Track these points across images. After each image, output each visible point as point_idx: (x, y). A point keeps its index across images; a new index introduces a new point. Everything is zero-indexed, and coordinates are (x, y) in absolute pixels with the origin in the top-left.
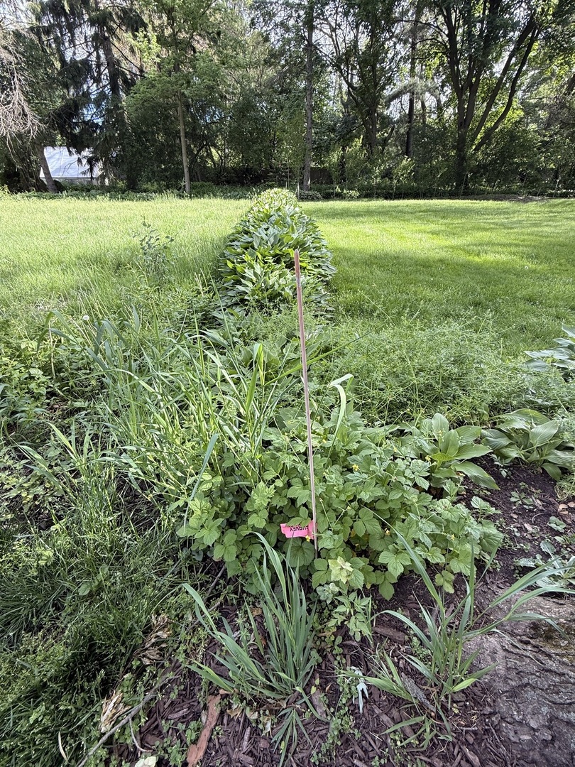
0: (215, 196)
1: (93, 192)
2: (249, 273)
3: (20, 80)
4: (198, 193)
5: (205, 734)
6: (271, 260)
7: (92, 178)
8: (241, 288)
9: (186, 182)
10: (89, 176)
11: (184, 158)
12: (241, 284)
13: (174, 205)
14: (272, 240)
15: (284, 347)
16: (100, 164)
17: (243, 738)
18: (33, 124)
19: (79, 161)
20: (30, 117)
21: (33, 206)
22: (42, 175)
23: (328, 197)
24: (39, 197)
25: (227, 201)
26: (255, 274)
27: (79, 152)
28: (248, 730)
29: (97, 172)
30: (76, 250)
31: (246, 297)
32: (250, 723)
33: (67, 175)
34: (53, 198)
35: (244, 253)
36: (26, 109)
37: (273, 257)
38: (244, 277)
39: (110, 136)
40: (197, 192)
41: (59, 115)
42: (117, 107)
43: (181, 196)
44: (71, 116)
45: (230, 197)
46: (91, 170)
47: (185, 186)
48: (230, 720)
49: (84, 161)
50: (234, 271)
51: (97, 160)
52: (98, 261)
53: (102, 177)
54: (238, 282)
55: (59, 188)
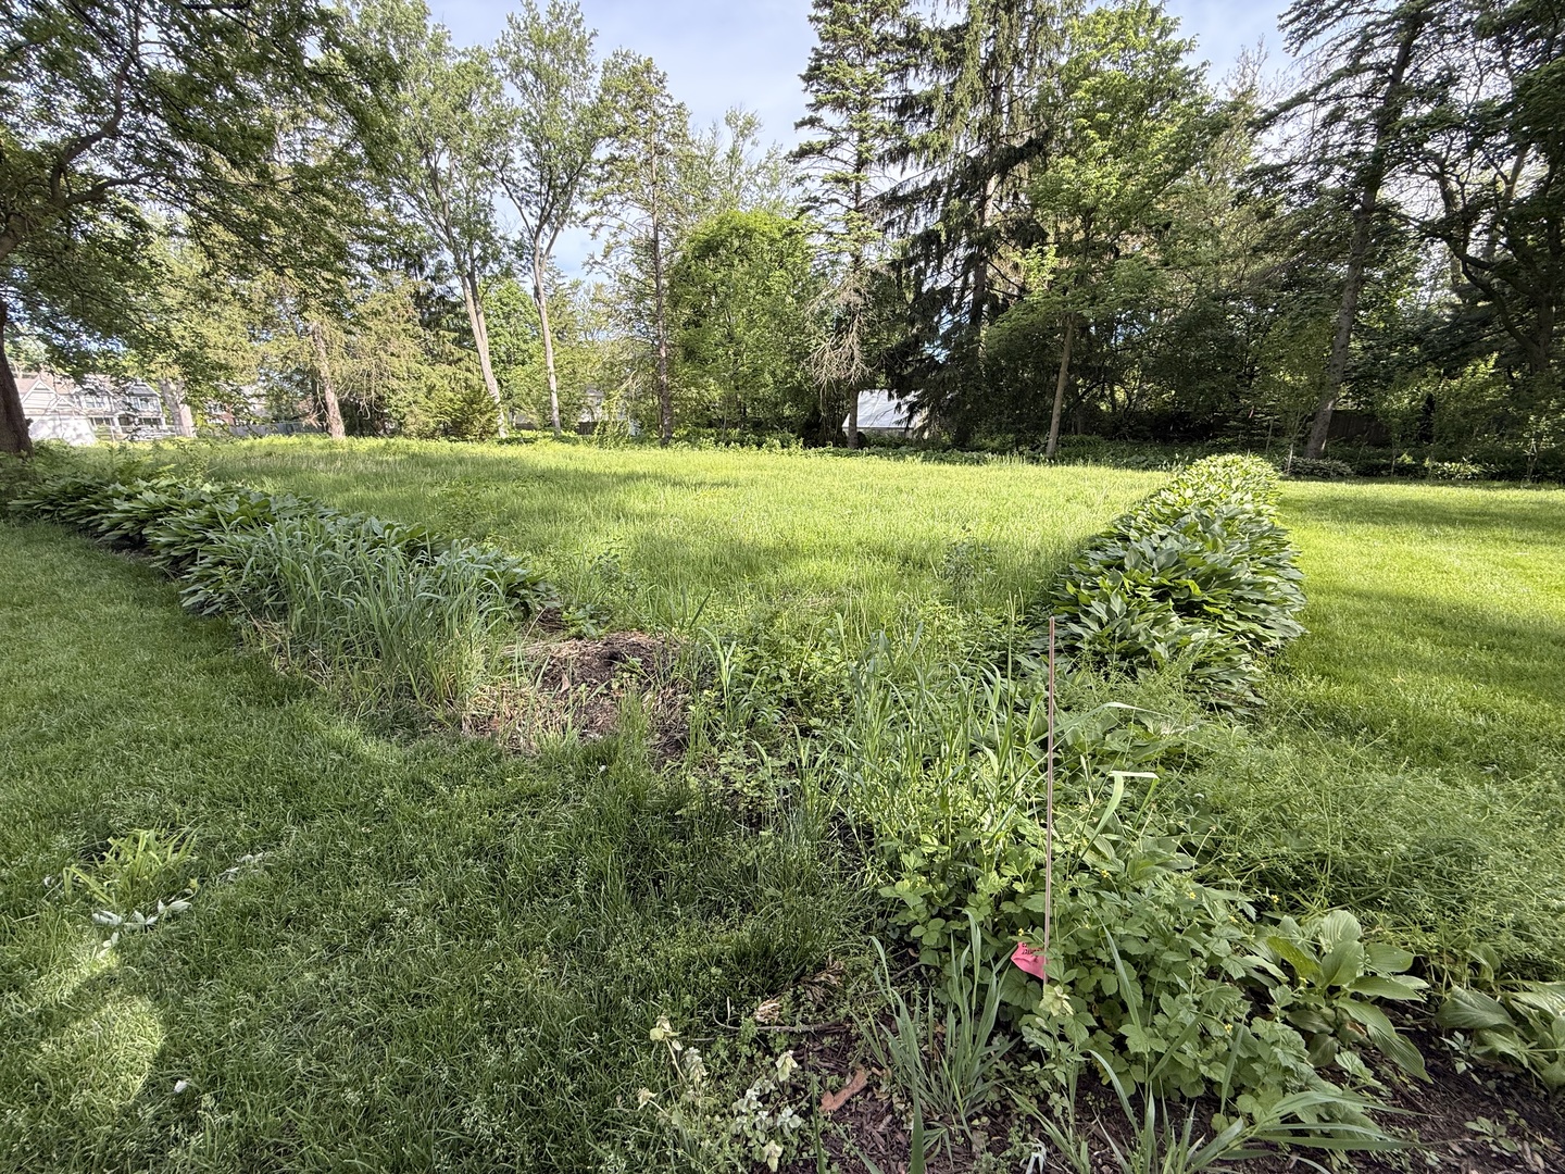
0: (1097, 461)
1: (903, 449)
2: (1098, 609)
3: (860, 322)
4: (1068, 455)
5: (845, 1095)
6: (1147, 593)
7: (907, 429)
8: (1076, 629)
9: (1052, 437)
10: (904, 426)
11: (1058, 402)
12: (1077, 621)
13: (1017, 474)
14: (1162, 559)
15: (1110, 731)
16: (925, 412)
17: (881, 1121)
18: (858, 368)
19: (899, 407)
20: (857, 361)
21: (825, 466)
22: (846, 424)
23: (1370, 473)
24: (835, 454)
25: (1117, 472)
26: (1109, 611)
27: (901, 396)
28: (889, 1117)
29: (917, 421)
30: (859, 531)
31: (1078, 644)
32: (894, 1113)
33: (877, 425)
34: (849, 455)
35: (1102, 573)
36: (856, 352)
37: (1155, 589)
38: (1087, 613)
39: (949, 378)
40: (1067, 453)
41: (892, 356)
42: (971, 341)
43: (1035, 460)
44: (907, 354)
45: (1128, 466)
46: (910, 418)
47: (1046, 444)
48: (873, 1099)
49: (904, 408)
50: (1075, 601)
51: (922, 407)
52: (883, 553)
53: (922, 429)
54: (1075, 619)
55: (863, 442)
